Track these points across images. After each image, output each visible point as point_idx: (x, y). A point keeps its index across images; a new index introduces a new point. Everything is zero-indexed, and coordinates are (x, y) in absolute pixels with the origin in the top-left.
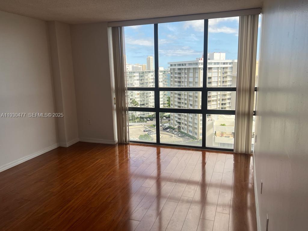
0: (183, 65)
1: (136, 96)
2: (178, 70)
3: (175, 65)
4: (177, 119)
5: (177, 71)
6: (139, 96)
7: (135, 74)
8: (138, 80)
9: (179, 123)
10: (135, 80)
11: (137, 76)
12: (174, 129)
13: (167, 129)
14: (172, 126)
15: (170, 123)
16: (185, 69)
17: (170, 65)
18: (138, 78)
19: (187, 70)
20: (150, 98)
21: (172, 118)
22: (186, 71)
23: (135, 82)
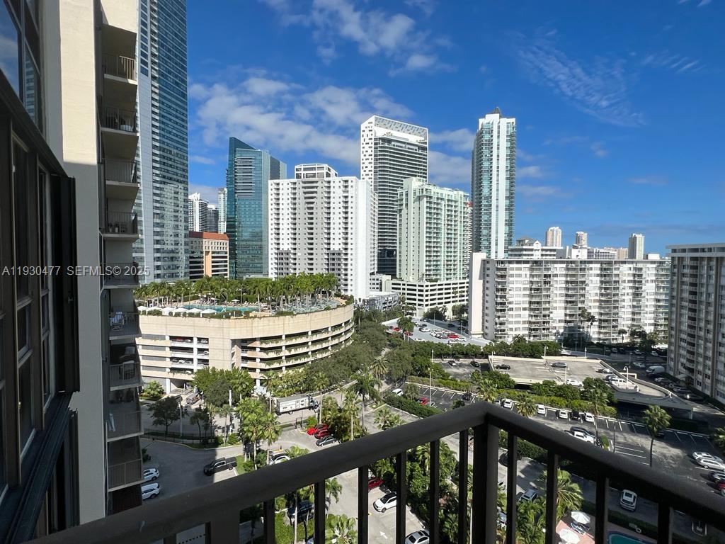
0: (703, 250)
1: (590, 304)
2: (691, 260)
3: (684, 251)
4: (684, 361)
5: (687, 262)
6: (597, 304)
7: (591, 266)
8: (598, 275)
9: (691, 370)
10: (591, 275)
11: (596, 269)
12: (675, 380)
13: (657, 376)
14: (672, 373)
15: (665, 367)
16: (710, 259)
17: (673, 250)
18: (599, 272)
19: (715, 260)
20: (623, 310)
21: (673, 356)
22: (714, 263)
23: (590, 278)
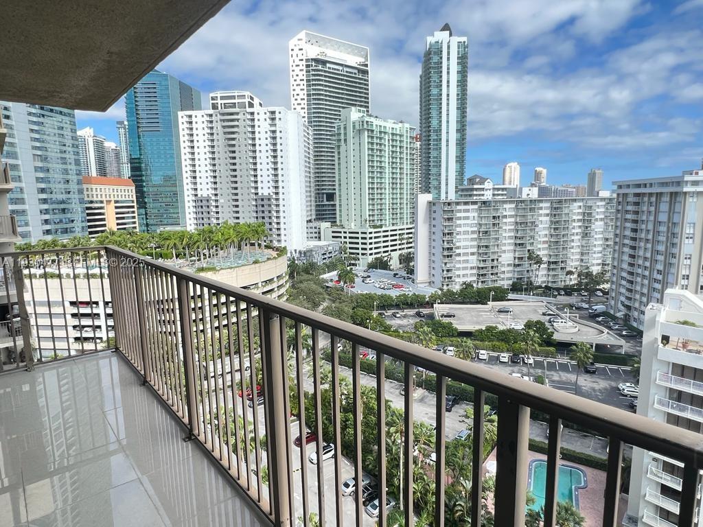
0: (645, 185)
1: (539, 246)
2: (634, 196)
3: (628, 186)
4: (623, 299)
5: (631, 199)
6: (546, 246)
7: (541, 205)
8: (547, 215)
9: (629, 308)
10: (541, 215)
11: (546, 208)
12: (614, 318)
13: (598, 315)
14: (612, 312)
15: (607, 306)
16: (651, 195)
17: (618, 186)
18: (548, 212)
19: (655, 196)
20: (572, 250)
21: (614, 295)
22: (653, 199)
23: (540, 219)
